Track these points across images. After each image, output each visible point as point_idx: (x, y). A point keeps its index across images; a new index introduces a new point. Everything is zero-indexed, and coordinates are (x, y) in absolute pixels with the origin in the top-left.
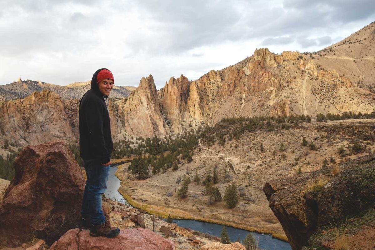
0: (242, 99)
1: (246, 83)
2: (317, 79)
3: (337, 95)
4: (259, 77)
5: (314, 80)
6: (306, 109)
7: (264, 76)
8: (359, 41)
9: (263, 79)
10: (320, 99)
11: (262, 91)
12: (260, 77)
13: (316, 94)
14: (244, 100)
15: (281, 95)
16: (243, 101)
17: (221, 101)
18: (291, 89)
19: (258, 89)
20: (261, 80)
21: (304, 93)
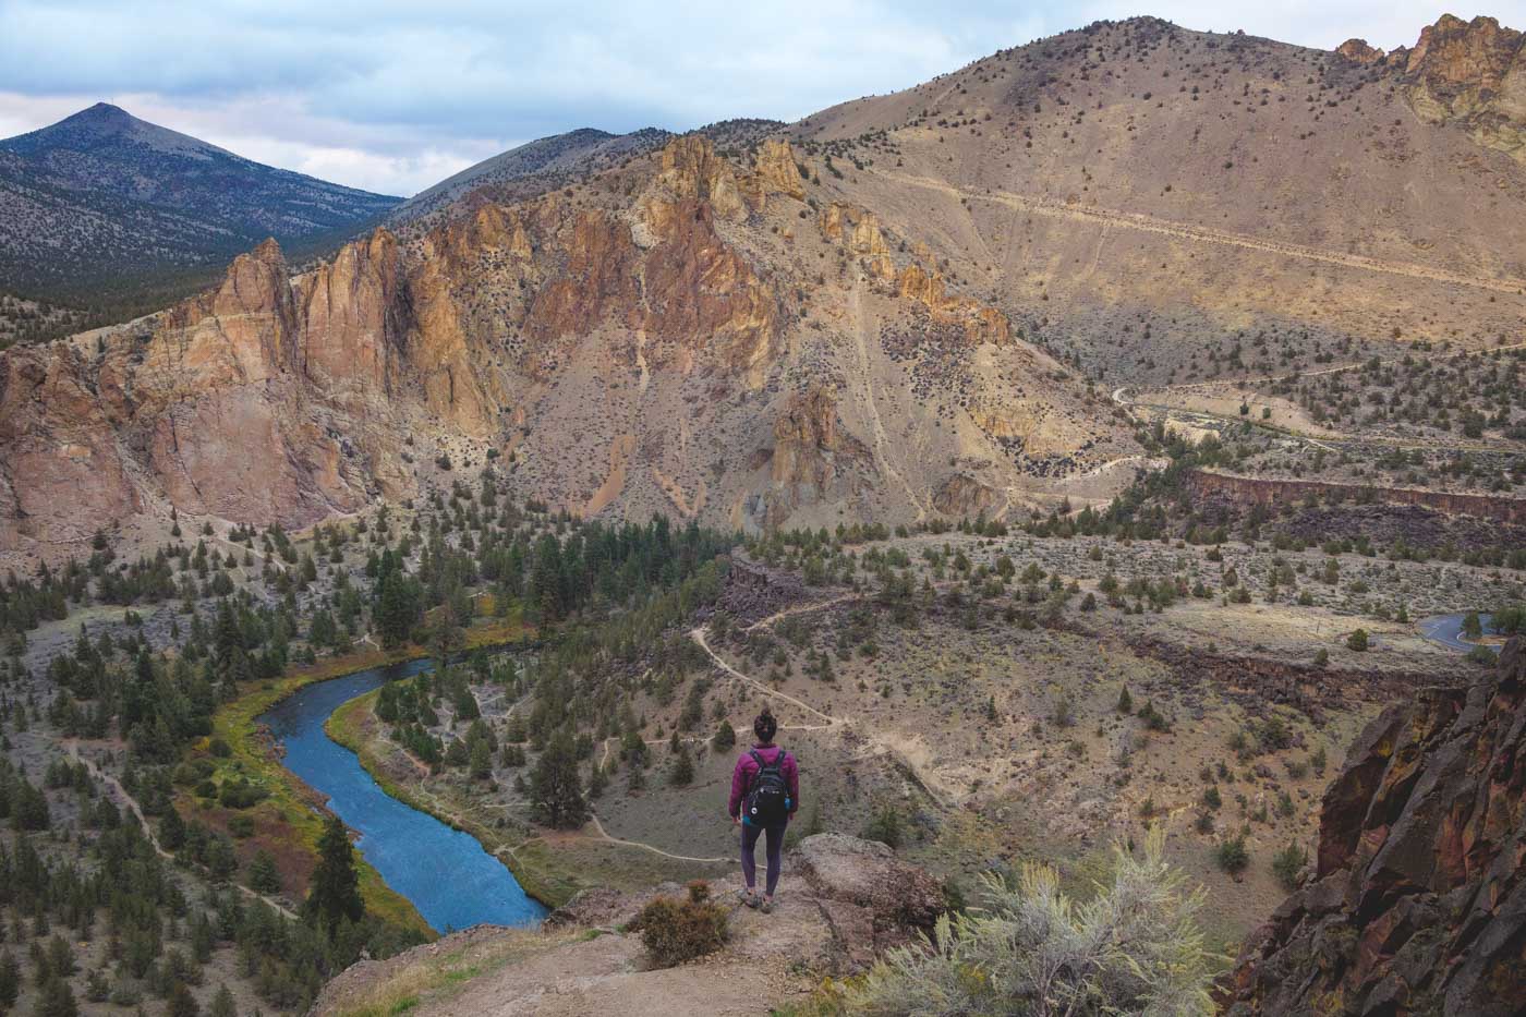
0: (634, 349)
1: (643, 283)
2: (896, 294)
3: (972, 370)
4: (697, 268)
5: (886, 297)
6: (877, 416)
7: (716, 264)
8: (969, 120)
9: (712, 275)
10: (915, 378)
11: (713, 325)
12: (700, 268)
13: (901, 357)
14: (646, 357)
15: (786, 353)
16: (641, 361)
17: (551, 353)
18: (816, 326)
19: (694, 317)
20: (707, 278)
21: (862, 350)
